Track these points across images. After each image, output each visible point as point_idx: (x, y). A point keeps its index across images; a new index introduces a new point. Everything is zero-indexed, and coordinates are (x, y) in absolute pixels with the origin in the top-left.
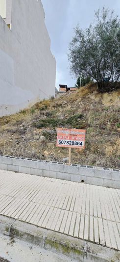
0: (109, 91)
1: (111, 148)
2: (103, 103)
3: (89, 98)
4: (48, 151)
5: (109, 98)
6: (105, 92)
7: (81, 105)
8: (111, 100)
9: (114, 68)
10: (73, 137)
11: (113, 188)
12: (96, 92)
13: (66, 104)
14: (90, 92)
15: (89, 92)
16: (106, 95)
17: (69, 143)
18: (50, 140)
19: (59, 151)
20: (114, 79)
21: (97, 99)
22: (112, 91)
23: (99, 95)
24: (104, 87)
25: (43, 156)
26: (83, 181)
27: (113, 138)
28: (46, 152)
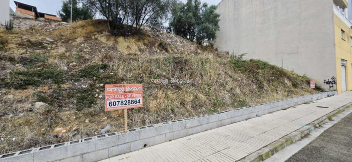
0: (124, 35)
1: (154, 102)
2: (119, 49)
3: (96, 39)
4: (64, 125)
5: (126, 44)
6: (120, 36)
7: (87, 48)
8: (128, 47)
9: (128, 10)
10: (129, 95)
11: (174, 139)
12: (107, 33)
13: (52, 43)
14: (98, 32)
15: (96, 31)
16: (121, 39)
17: (124, 103)
18: (61, 106)
19: (87, 121)
20: (129, 21)
21: (111, 43)
22: (128, 36)
23: (112, 39)
24: (118, 29)
25: (57, 136)
26: (145, 146)
27: (154, 92)
28: (57, 129)
